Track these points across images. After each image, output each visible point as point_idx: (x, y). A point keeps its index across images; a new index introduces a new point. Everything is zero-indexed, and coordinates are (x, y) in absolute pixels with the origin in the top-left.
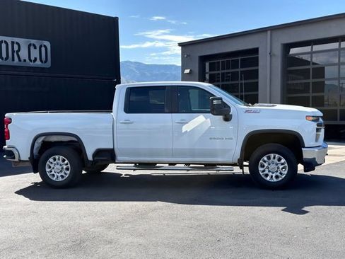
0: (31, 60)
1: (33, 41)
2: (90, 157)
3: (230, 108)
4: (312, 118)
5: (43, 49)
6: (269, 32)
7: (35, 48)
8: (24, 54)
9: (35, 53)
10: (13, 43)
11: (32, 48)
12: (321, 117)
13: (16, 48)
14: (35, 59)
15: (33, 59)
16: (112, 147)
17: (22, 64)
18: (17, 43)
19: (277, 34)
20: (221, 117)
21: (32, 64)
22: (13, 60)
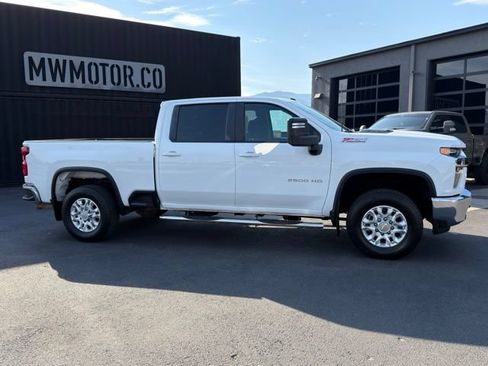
0: (144, 86)
1: (146, 65)
2: (126, 202)
3: (319, 135)
4: (449, 152)
5: (157, 73)
6: (413, 47)
7: (149, 72)
8: (136, 79)
9: (148, 78)
10: (125, 67)
11: (145, 72)
12: (464, 149)
13: (128, 72)
14: (149, 85)
15: (146, 84)
16: (153, 189)
17: (135, 89)
18: (130, 67)
19: (423, 49)
20: (306, 149)
21: (146, 90)
22: (126, 85)
